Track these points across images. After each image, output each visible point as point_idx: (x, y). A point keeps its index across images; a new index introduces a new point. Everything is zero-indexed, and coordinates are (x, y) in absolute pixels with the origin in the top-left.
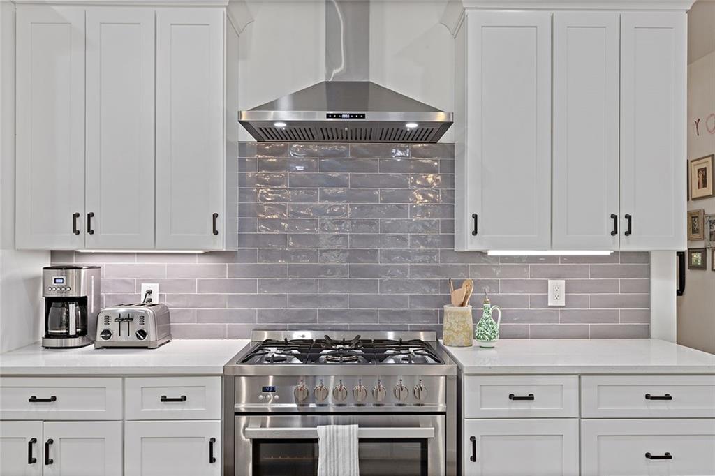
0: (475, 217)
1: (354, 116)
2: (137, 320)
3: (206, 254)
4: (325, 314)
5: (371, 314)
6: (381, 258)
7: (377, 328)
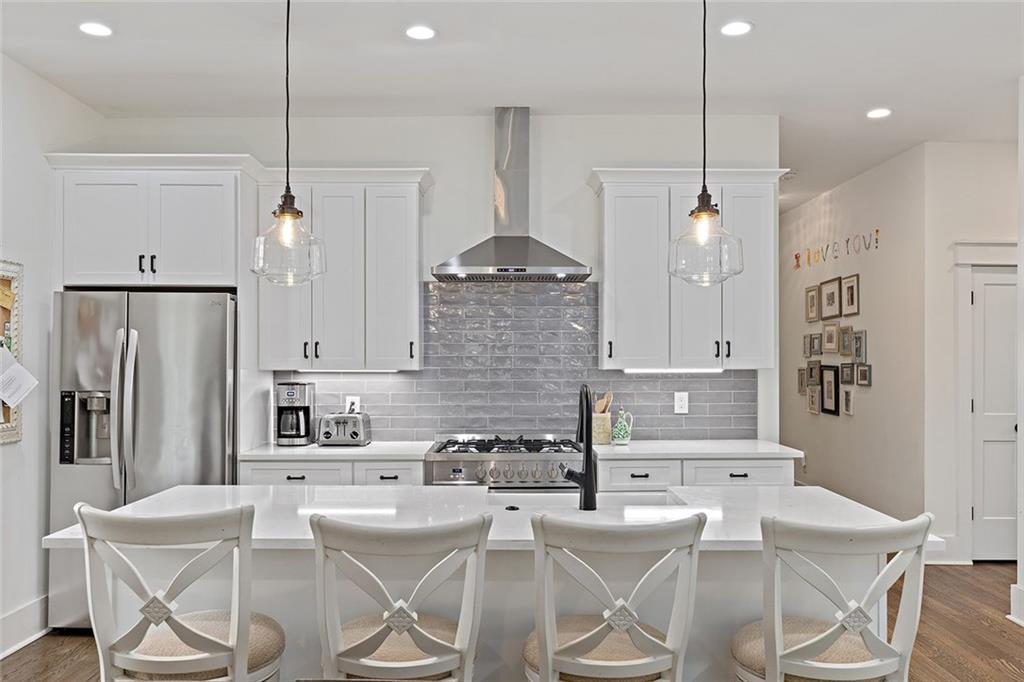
0: (610, 343)
1: (517, 270)
2: (350, 424)
3: (401, 372)
4: (493, 421)
5: (531, 421)
6: (538, 375)
7: (536, 432)
